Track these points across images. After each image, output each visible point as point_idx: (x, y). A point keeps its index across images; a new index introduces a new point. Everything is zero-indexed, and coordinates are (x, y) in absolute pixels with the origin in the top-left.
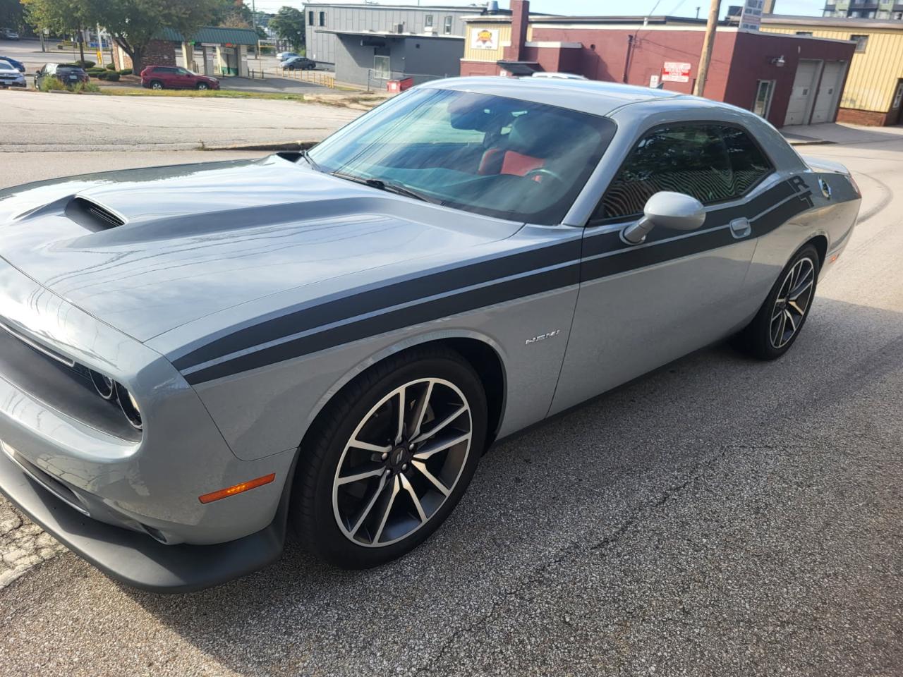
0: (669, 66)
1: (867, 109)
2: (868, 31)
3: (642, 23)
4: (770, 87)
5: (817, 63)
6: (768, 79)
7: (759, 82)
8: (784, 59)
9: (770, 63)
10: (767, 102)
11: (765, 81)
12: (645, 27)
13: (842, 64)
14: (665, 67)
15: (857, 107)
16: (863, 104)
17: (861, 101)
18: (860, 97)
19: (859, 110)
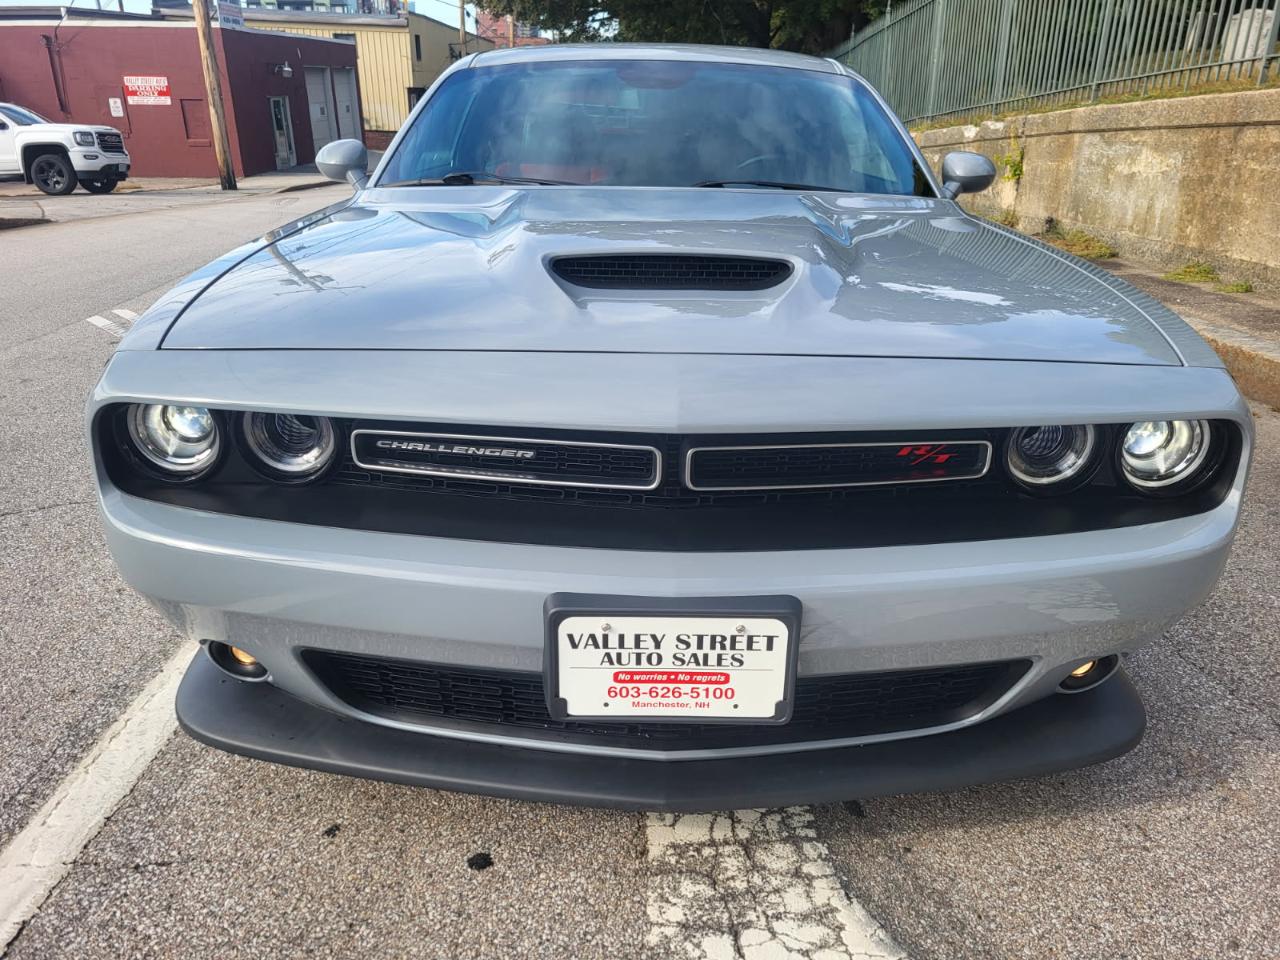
0: (132, 82)
1: (386, 129)
2: (355, 28)
3: (59, 17)
4: (284, 105)
5: (323, 71)
6: (279, 95)
7: (269, 99)
8: (290, 66)
9: (274, 73)
10: (287, 126)
11: (276, 99)
12: (66, 22)
13: (349, 71)
14: (126, 84)
15: (374, 128)
16: (380, 124)
17: (376, 120)
18: (373, 113)
19: (377, 131)
